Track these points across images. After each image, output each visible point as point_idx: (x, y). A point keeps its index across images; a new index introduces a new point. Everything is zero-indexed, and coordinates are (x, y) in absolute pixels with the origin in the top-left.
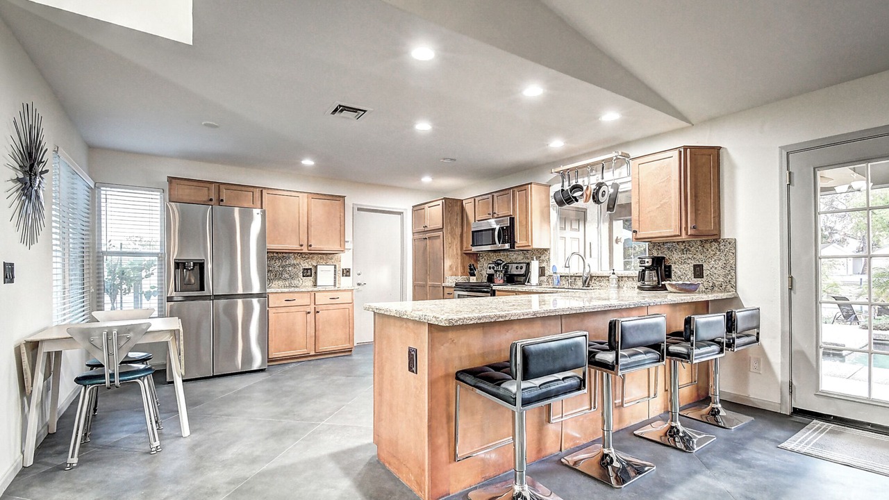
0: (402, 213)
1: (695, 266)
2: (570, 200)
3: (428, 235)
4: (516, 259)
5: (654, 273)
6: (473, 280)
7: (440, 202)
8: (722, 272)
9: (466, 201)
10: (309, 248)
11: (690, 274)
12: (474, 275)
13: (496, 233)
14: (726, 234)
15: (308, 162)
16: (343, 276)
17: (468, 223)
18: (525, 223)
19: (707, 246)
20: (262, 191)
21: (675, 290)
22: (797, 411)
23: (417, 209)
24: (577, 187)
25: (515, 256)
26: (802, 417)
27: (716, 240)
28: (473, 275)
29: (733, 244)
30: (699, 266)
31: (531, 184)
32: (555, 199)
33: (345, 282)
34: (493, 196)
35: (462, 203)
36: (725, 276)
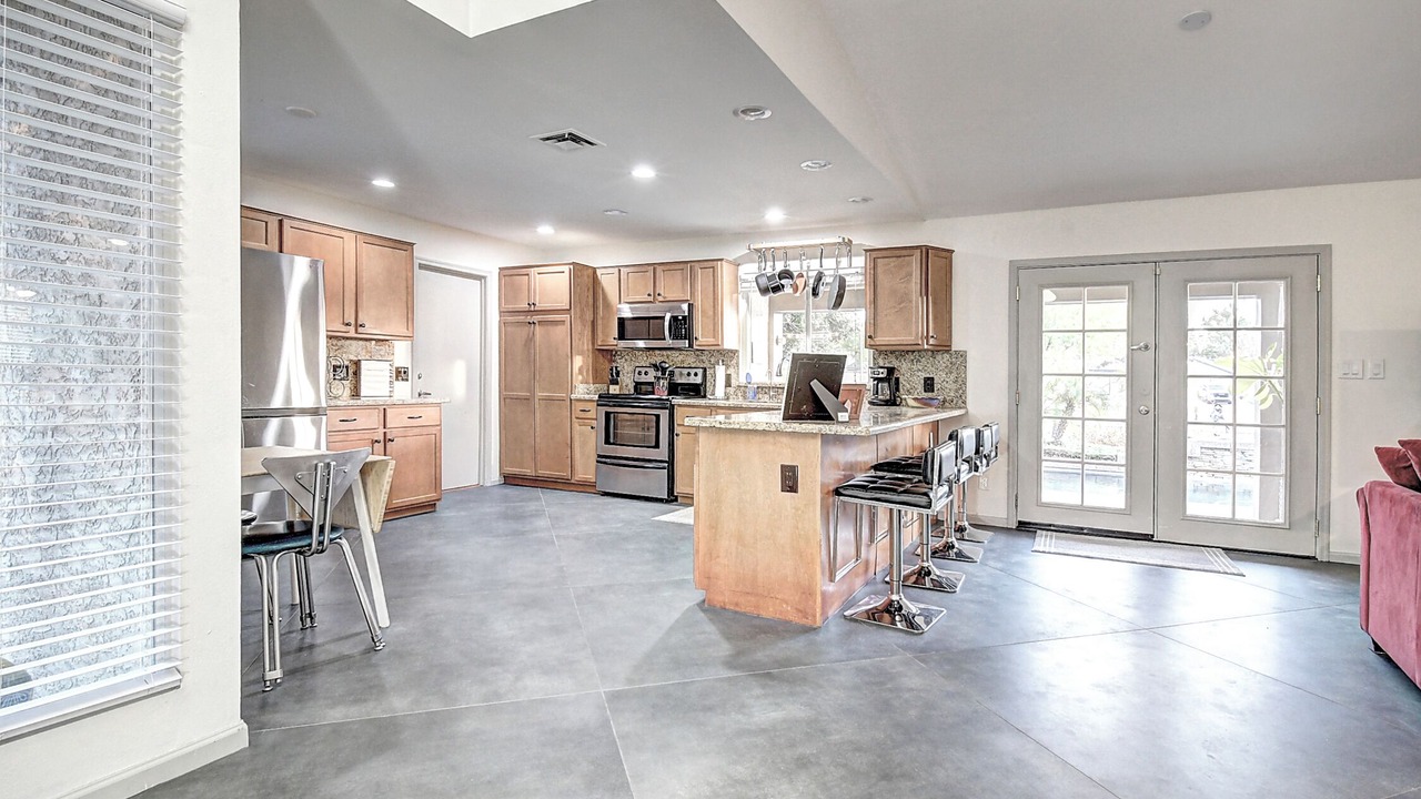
0: (485, 278)
1: (926, 379)
2: (777, 289)
3: (536, 318)
4: (683, 362)
5: (886, 385)
6: (614, 389)
7: (566, 269)
8: (954, 386)
9: (604, 271)
10: (360, 330)
11: (921, 388)
12: (617, 383)
13: (667, 324)
14: (957, 344)
15: (383, 183)
16: (397, 379)
17: (607, 305)
18: (711, 313)
19: (939, 357)
20: (281, 221)
21: (919, 405)
22: (1021, 523)
23: (507, 274)
24: (786, 274)
25: (681, 357)
26: (1026, 528)
27: (947, 351)
28: (615, 382)
29: (962, 355)
30: (929, 378)
31: (722, 260)
32: (758, 284)
33: (403, 391)
34: (654, 269)
35: (595, 272)
36: (957, 391)
